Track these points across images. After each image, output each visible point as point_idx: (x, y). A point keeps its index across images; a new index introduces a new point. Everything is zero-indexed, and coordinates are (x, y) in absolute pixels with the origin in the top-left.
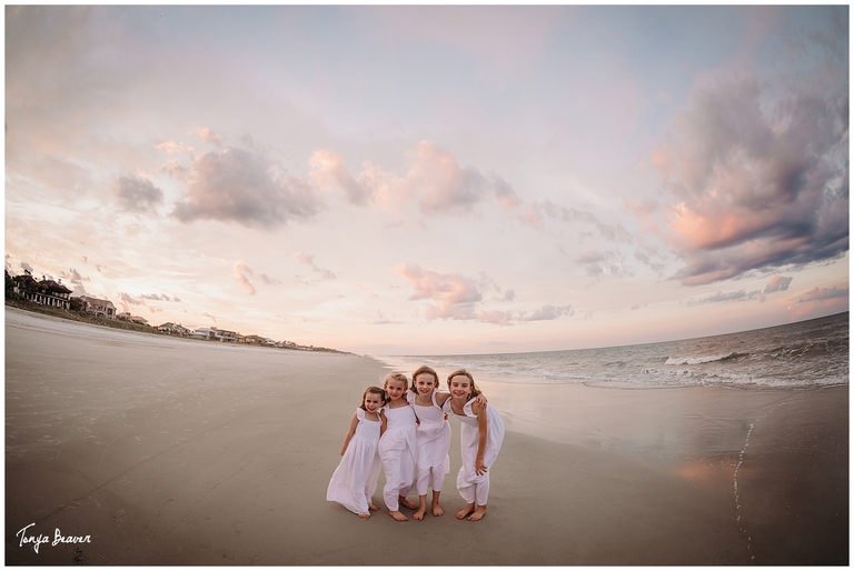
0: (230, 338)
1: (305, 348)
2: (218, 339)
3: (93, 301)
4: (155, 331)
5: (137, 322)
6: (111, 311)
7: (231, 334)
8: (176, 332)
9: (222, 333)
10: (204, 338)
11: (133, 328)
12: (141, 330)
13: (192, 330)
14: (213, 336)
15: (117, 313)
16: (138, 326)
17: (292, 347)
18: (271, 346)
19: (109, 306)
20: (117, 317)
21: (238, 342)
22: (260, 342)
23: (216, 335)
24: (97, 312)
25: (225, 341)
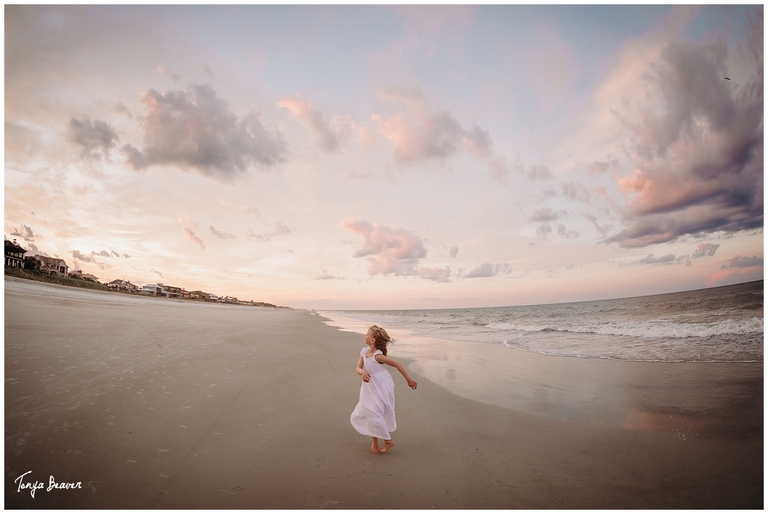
0: (175, 293)
1: (245, 303)
2: (164, 295)
3: (47, 260)
4: (105, 288)
5: (88, 279)
6: (63, 269)
7: (177, 290)
8: (125, 289)
9: (168, 289)
10: (151, 294)
11: (83, 286)
12: (92, 287)
13: (139, 286)
14: (159, 292)
15: (69, 271)
16: (88, 283)
17: (234, 302)
18: (214, 301)
19: (61, 265)
20: (70, 275)
21: (183, 298)
22: (203, 297)
23: (163, 291)
24: (50, 270)
25: (171, 296)
